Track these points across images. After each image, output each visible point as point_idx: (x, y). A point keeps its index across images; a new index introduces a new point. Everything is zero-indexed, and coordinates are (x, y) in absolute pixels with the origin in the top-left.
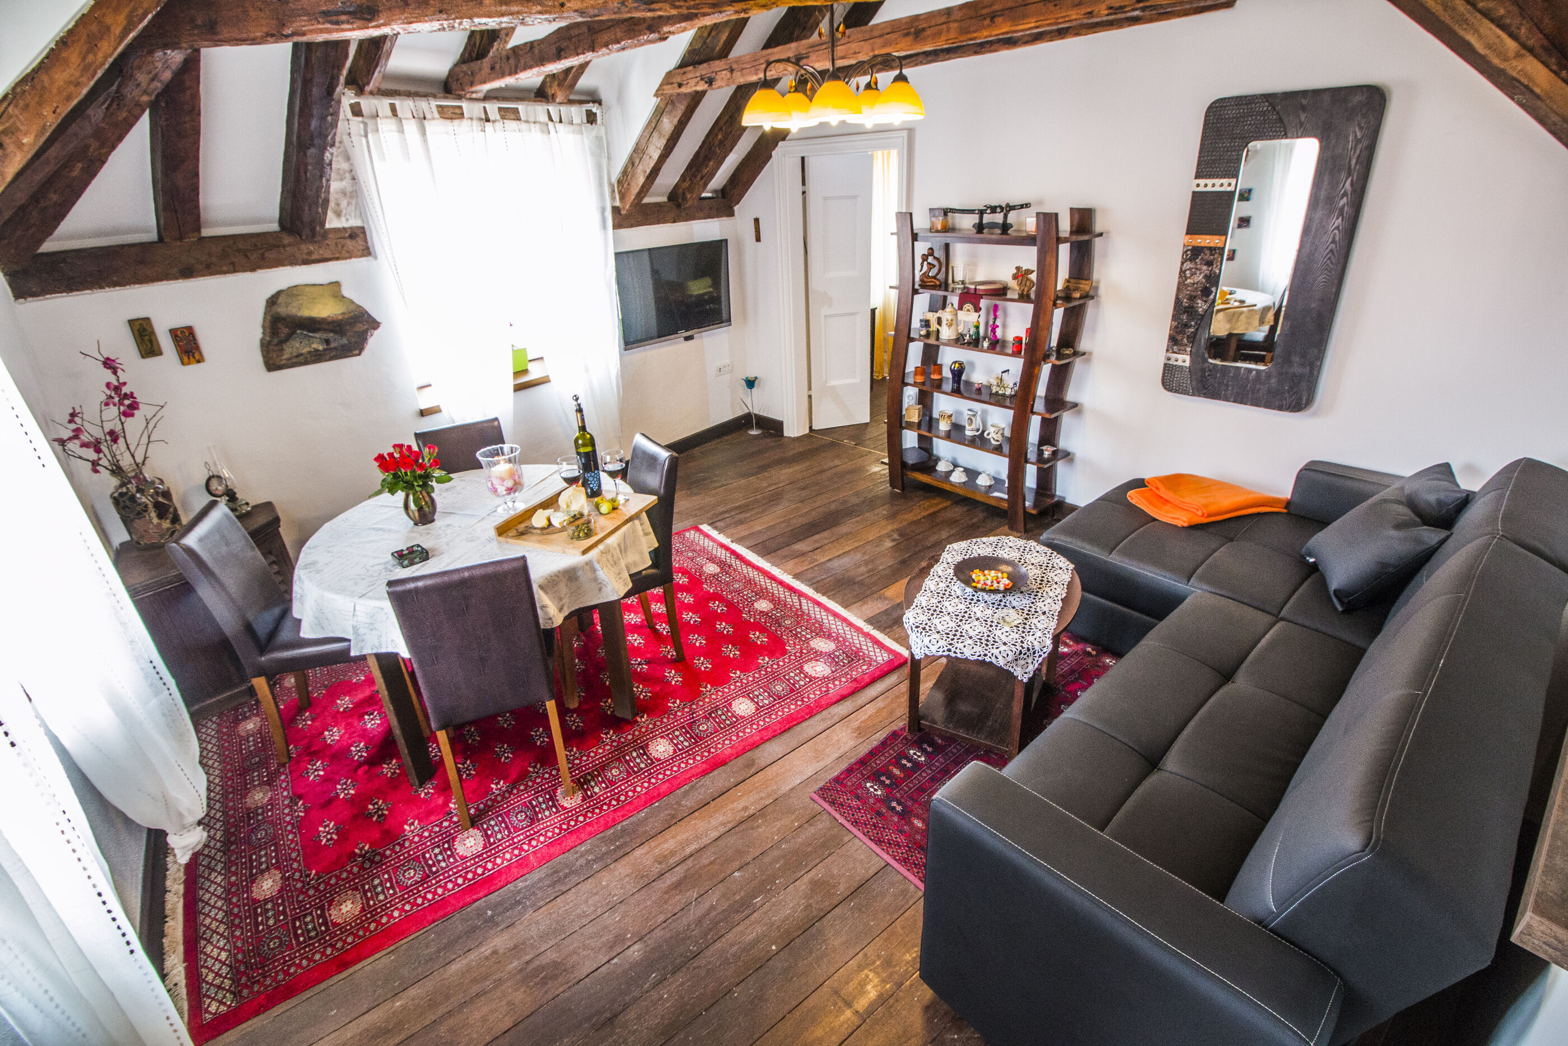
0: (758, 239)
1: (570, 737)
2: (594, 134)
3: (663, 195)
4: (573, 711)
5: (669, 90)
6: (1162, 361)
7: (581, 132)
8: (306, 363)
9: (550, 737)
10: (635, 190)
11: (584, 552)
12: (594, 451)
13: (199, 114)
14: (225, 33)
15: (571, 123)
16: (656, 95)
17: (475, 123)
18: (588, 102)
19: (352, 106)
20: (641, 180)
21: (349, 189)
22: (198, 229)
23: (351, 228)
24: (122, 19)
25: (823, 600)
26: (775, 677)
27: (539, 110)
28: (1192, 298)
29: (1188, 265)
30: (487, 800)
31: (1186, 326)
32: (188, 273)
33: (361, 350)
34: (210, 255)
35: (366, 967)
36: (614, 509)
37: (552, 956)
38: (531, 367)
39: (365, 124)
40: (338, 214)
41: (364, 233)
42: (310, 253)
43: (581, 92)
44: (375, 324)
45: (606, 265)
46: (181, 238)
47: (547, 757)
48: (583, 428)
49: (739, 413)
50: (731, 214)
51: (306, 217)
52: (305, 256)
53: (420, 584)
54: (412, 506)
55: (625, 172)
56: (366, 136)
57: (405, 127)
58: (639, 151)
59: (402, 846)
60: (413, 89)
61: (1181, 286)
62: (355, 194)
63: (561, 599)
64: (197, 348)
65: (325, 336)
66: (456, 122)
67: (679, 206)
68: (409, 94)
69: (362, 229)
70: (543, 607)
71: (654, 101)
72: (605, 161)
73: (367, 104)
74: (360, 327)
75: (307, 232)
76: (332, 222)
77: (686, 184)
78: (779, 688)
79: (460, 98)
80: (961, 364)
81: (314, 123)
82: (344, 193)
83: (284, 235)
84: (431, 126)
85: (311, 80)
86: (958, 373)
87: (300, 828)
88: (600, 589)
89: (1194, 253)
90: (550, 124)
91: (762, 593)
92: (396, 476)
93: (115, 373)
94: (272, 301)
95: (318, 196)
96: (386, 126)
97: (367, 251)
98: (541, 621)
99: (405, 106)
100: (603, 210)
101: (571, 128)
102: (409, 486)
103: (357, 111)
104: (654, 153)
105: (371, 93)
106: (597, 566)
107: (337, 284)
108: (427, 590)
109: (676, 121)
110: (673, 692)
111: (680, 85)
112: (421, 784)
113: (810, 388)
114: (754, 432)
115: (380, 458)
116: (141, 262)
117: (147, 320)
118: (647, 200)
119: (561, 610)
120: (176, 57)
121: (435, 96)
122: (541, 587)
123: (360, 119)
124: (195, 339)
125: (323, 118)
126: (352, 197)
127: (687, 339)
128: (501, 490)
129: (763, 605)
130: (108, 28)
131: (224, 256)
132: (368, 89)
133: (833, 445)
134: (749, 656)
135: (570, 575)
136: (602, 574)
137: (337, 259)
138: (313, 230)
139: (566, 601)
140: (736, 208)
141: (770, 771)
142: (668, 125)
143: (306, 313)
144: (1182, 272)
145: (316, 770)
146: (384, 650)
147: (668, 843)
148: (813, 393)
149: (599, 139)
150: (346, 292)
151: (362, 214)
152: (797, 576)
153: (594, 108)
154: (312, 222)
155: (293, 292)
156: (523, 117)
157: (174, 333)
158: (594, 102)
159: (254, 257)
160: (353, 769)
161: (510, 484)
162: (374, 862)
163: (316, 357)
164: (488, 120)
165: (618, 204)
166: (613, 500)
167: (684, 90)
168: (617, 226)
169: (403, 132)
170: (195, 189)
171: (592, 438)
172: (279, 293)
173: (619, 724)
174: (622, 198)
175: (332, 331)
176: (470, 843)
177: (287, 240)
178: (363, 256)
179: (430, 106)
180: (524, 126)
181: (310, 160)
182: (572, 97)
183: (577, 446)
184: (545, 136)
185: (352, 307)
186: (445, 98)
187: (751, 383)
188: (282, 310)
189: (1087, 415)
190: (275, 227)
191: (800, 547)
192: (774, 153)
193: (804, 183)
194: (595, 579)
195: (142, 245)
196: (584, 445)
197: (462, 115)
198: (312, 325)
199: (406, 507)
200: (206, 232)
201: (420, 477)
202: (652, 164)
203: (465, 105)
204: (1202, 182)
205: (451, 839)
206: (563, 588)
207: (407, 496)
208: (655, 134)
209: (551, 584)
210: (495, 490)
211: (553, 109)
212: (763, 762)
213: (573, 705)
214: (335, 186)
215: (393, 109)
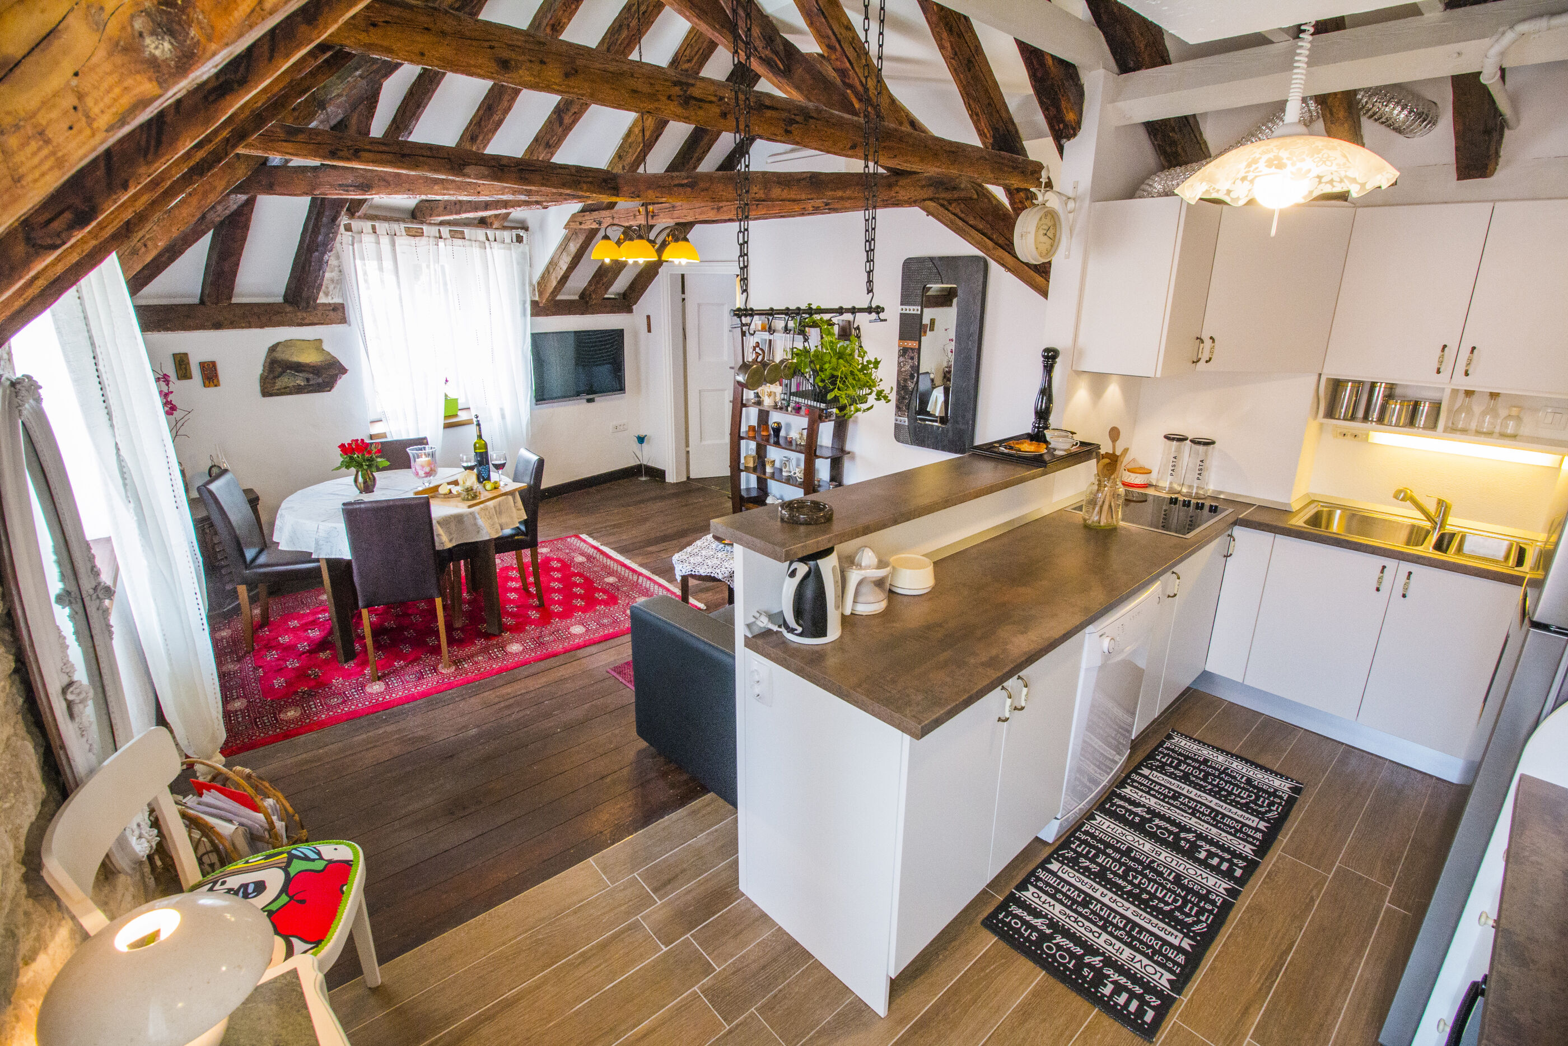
0: (649, 331)
1: (451, 642)
2: (520, 250)
3: (574, 294)
4: (457, 629)
5: (573, 225)
6: (894, 422)
7: (510, 249)
8: (291, 393)
9: (439, 641)
10: (550, 290)
11: (470, 507)
12: (486, 453)
13: (248, 230)
14: (278, 189)
15: (503, 242)
16: (565, 228)
17: (431, 239)
18: (517, 228)
19: (345, 225)
20: (554, 283)
21: (336, 278)
22: (230, 298)
23: (335, 304)
24: (224, 183)
25: (656, 578)
26: (605, 615)
27: (480, 233)
28: (905, 380)
29: (902, 359)
30: (391, 669)
31: (904, 398)
32: (218, 326)
33: (332, 387)
34: (234, 315)
35: (302, 738)
36: (495, 488)
37: (422, 733)
38: (460, 413)
39: (353, 238)
40: (327, 294)
41: (343, 308)
42: (303, 319)
43: (512, 221)
44: (344, 371)
45: (524, 343)
46: (216, 304)
47: (437, 650)
48: (480, 437)
49: (632, 463)
50: (630, 310)
51: (304, 295)
52: (299, 321)
53: (362, 506)
54: (360, 480)
55: (543, 277)
56: (353, 245)
57: (381, 240)
58: (552, 264)
59: (330, 688)
60: (388, 214)
61: (899, 372)
62: (340, 281)
63: (451, 534)
64: (216, 376)
65: (306, 375)
66: (417, 238)
67: (587, 302)
68: (386, 219)
69: (342, 306)
70: (439, 535)
71: (564, 232)
72: (527, 268)
73: (355, 224)
74: (333, 372)
75: (303, 304)
76: (322, 299)
77: (593, 288)
78: (605, 621)
79: (422, 223)
80: (779, 423)
81: (320, 238)
82: (332, 281)
83: (287, 305)
84: (398, 241)
85: (323, 213)
86: (777, 430)
87: (260, 681)
88: (478, 532)
89: (904, 352)
90: (487, 243)
91: (611, 573)
92: (351, 458)
93: (168, 385)
94: (273, 349)
95: (315, 282)
96: (368, 239)
97: (343, 320)
98: (437, 544)
99: (382, 227)
100: (524, 303)
101: (503, 246)
102: (359, 465)
103: (348, 228)
104: (564, 265)
105: (359, 217)
106: (477, 516)
107: (320, 341)
108: (367, 510)
109: (578, 245)
110: (531, 622)
111: (581, 223)
112: (346, 661)
113: (687, 445)
114: (644, 479)
115: (342, 447)
116: (188, 317)
117: (186, 354)
118: (559, 298)
119: (451, 541)
120: (243, 198)
121: (404, 221)
122: (438, 523)
123: (350, 233)
124: (216, 370)
125: (327, 235)
126: (337, 284)
127: (589, 401)
128: (421, 473)
129: (611, 580)
130: (215, 188)
131: (244, 316)
132: (357, 214)
133: (702, 489)
134: (591, 603)
135: (459, 519)
136: (481, 522)
137: (322, 324)
138: (308, 303)
139: (455, 536)
140: (634, 307)
141: (584, 661)
142: (573, 248)
143: (295, 359)
144: (899, 363)
145: (272, 655)
146: (333, 557)
147: (508, 690)
148: (690, 449)
149: (524, 253)
150: (326, 347)
151: (343, 295)
152: (641, 565)
153: (522, 233)
154: (308, 298)
155: (289, 344)
156: (467, 237)
157: (203, 366)
158: (522, 228)
159: (264, 319)
160: (299, 655)
161: (427, 469)
162: (311, 695)
163: (299, 390)
164: (441, 238)
165: (537, 298)
166: (496, 483)
167: (583, 226)
168: (534, 314)
169: (379, 243)
170: (234, 274)
171: (486, 444)
172: (278, 344)
173: (488, 636)
174: (541, 294)
175: (313, 373)
176: (376, 688)
177: (289, 308)
178: (340, 323)
179: (400, 228)
180: (467, 243)
181: (313, 259)
182: (506, 224)
183: (475, 448)
184: (483, 251)
185: (329, 358)
186: (412, 222)
187: (641, 440)
188: (279, 355)
189: (858, 460)
190: (280, 300)
191: (650, 549)
192: (660, 270)
193: (683, 292)
194: (476, 524)
195: (190, 305)
196: (480, 448)
197: (422, 234)
198: (298, 368)
199: (356, 481)
200: (234, 300)
201: (368, 460)
202: (562, 273)
203: (425, 227)
204: (904, 307)
205: (363, 686)
206: (453, 526)
207: (357, 472)
208: (564, 253)
209: (445, 522)
210: (417, 474)
211: (490, 233)
212: (581, 656)
213: (458, 624)
214: (327, 275)
215: (374, 228)
